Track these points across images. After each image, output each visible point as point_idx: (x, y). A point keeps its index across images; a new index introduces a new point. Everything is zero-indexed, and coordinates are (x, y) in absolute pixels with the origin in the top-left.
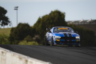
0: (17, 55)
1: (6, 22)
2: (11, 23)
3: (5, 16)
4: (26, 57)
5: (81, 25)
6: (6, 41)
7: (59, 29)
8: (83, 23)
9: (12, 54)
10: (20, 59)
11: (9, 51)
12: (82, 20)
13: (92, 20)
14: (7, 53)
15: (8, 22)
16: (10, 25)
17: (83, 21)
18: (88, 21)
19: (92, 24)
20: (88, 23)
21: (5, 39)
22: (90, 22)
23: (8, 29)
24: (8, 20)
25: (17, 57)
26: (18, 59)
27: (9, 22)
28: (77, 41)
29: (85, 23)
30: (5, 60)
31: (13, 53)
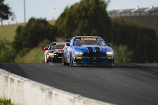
0: (39, 85)
1: (5, 15)
2: (15, 16)
3: (3, 4)
4: (50, 87)
5: (136, 17)
6: (8, 49)
7: (82, 39)
8: (138, 14)
9: (32, 84)
10: (43, 90)
11: (27, 79)
12: (137, 8)
13: (153, 8)
14: (25, 82)
15: (9, 15)
16: (12, 19)
17: (139, 9)
18: (146, 10)
19: (153, 14)
20: (147, 13)
21: (6, 46)
22: (150, 12)
23: (10, 26)
24: (9, 10)
25: (38, 88)
26: (40, 91)
27: (11, 14)
28: (109, 58)
29: (143, 14)
30: (22, 91)
31: (32, 82)
